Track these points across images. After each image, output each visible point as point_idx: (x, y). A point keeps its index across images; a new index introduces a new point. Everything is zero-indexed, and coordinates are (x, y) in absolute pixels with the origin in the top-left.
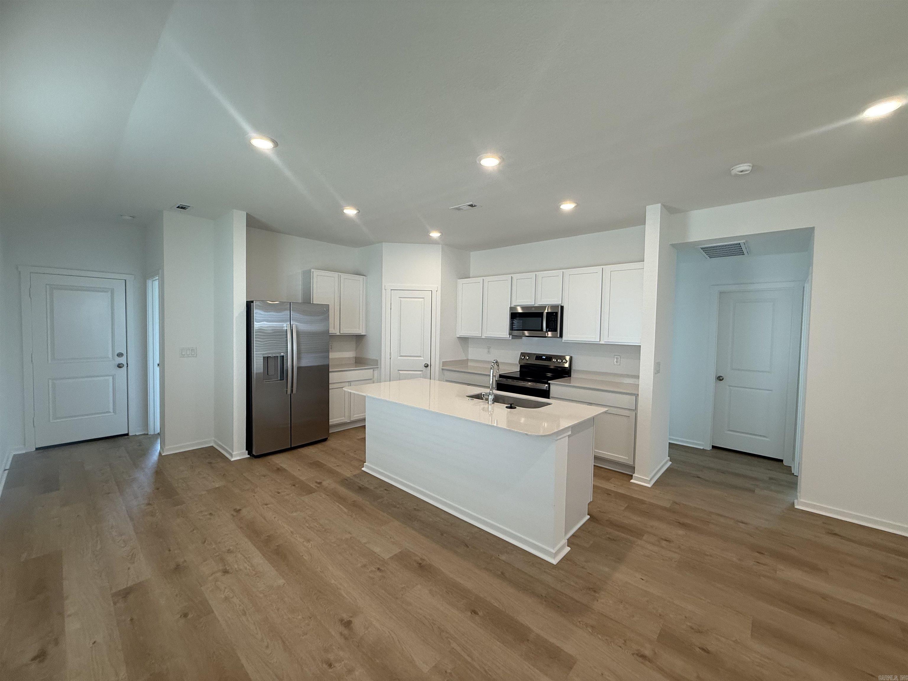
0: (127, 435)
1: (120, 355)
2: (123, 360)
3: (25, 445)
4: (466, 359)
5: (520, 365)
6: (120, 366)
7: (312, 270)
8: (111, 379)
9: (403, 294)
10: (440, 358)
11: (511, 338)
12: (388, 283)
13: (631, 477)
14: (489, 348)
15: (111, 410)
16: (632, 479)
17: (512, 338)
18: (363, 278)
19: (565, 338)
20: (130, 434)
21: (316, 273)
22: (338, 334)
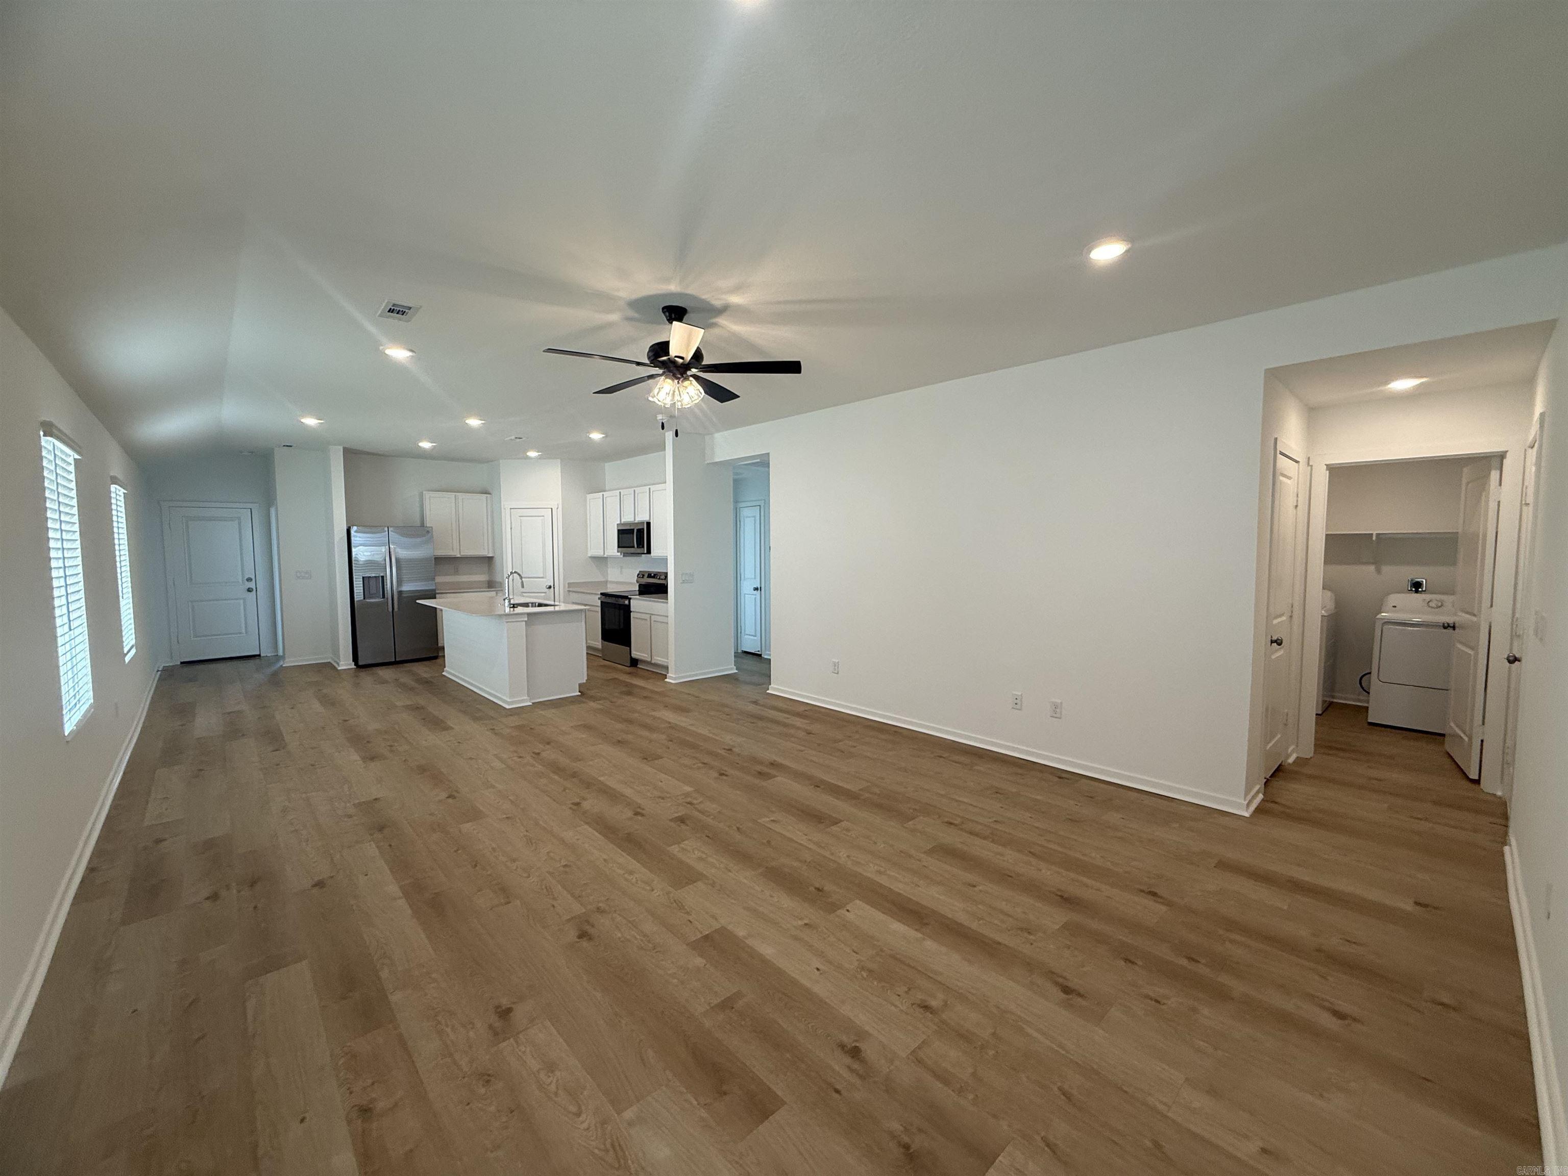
0: (259, 655)
1: (249, 580)
2: (252, 585)
3: (172, 658)
4: (604, 580)
5: (638, 584)
6: (250, 590)
7: (424, 492)
8: (242, 601)
9: (521, 512)
10: (564, 579)
11: (622, 556)
12: (507, 504)
13: (665, 677)
14: (622, 568)
15: (244, 631)
16: (666, 678)
17: (624, 556)
18: (487, 497)
19: (652, 554)
20: (262, 655)
21: (427, 495)
22: (459, 556)
